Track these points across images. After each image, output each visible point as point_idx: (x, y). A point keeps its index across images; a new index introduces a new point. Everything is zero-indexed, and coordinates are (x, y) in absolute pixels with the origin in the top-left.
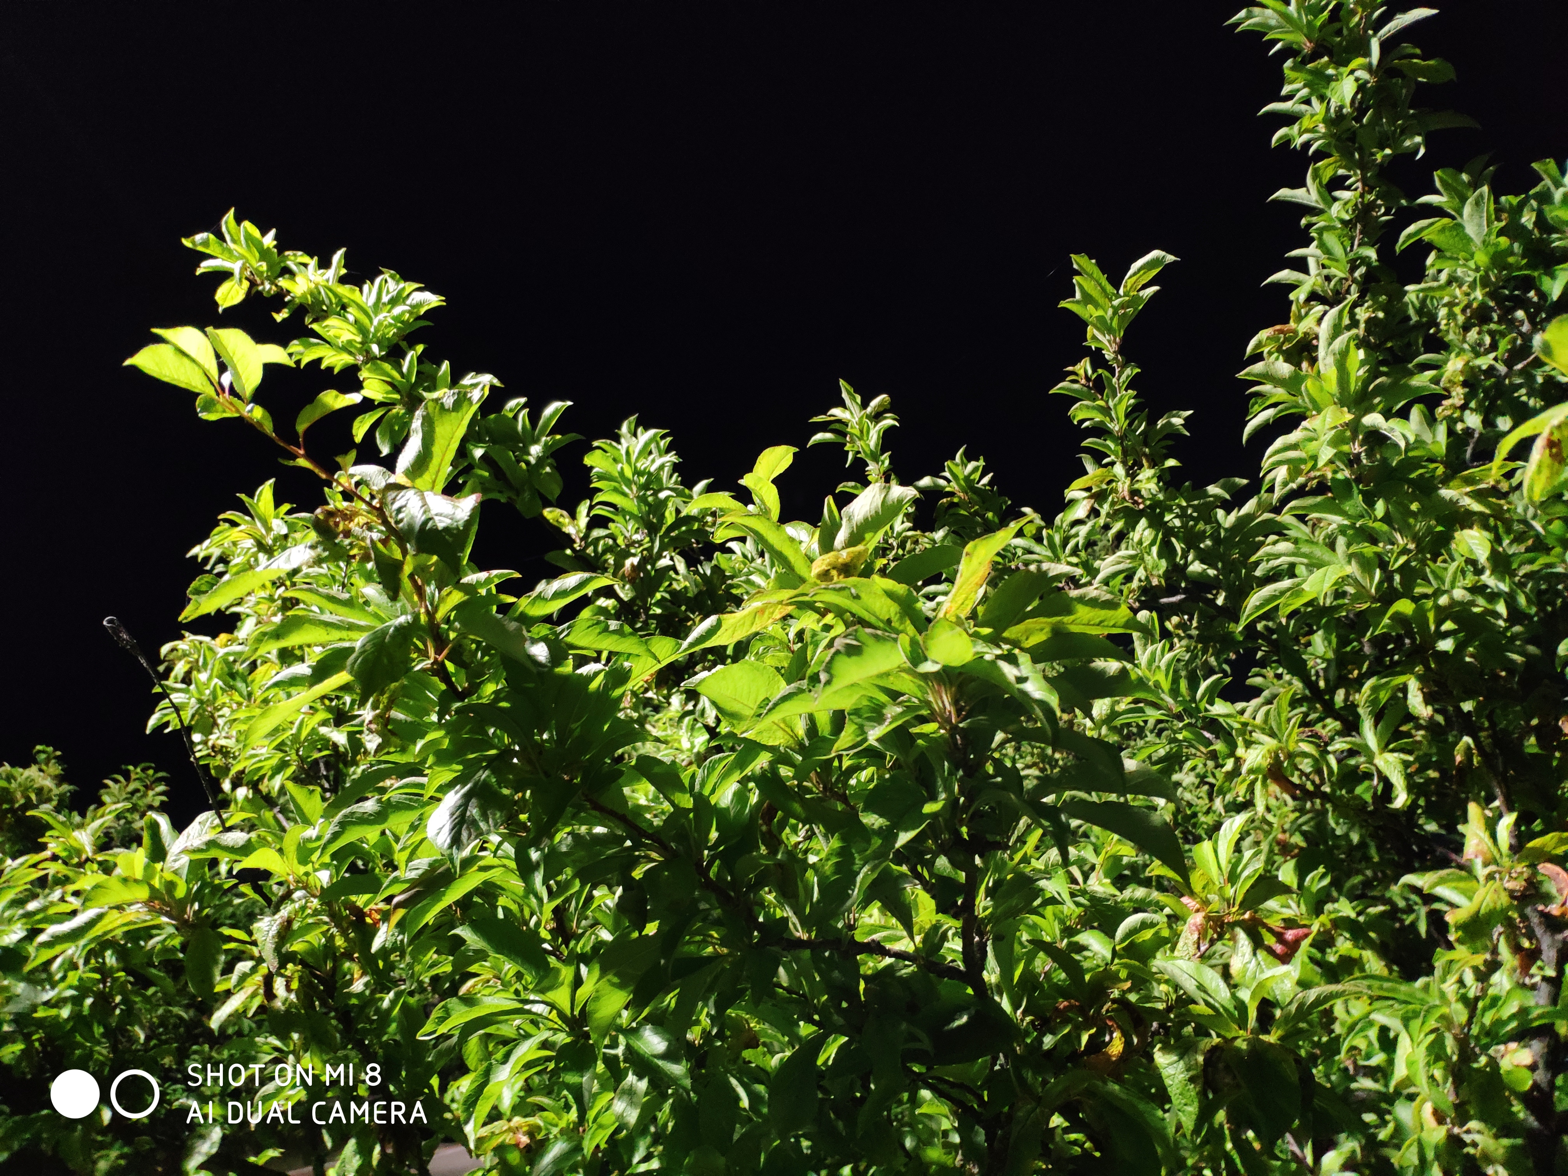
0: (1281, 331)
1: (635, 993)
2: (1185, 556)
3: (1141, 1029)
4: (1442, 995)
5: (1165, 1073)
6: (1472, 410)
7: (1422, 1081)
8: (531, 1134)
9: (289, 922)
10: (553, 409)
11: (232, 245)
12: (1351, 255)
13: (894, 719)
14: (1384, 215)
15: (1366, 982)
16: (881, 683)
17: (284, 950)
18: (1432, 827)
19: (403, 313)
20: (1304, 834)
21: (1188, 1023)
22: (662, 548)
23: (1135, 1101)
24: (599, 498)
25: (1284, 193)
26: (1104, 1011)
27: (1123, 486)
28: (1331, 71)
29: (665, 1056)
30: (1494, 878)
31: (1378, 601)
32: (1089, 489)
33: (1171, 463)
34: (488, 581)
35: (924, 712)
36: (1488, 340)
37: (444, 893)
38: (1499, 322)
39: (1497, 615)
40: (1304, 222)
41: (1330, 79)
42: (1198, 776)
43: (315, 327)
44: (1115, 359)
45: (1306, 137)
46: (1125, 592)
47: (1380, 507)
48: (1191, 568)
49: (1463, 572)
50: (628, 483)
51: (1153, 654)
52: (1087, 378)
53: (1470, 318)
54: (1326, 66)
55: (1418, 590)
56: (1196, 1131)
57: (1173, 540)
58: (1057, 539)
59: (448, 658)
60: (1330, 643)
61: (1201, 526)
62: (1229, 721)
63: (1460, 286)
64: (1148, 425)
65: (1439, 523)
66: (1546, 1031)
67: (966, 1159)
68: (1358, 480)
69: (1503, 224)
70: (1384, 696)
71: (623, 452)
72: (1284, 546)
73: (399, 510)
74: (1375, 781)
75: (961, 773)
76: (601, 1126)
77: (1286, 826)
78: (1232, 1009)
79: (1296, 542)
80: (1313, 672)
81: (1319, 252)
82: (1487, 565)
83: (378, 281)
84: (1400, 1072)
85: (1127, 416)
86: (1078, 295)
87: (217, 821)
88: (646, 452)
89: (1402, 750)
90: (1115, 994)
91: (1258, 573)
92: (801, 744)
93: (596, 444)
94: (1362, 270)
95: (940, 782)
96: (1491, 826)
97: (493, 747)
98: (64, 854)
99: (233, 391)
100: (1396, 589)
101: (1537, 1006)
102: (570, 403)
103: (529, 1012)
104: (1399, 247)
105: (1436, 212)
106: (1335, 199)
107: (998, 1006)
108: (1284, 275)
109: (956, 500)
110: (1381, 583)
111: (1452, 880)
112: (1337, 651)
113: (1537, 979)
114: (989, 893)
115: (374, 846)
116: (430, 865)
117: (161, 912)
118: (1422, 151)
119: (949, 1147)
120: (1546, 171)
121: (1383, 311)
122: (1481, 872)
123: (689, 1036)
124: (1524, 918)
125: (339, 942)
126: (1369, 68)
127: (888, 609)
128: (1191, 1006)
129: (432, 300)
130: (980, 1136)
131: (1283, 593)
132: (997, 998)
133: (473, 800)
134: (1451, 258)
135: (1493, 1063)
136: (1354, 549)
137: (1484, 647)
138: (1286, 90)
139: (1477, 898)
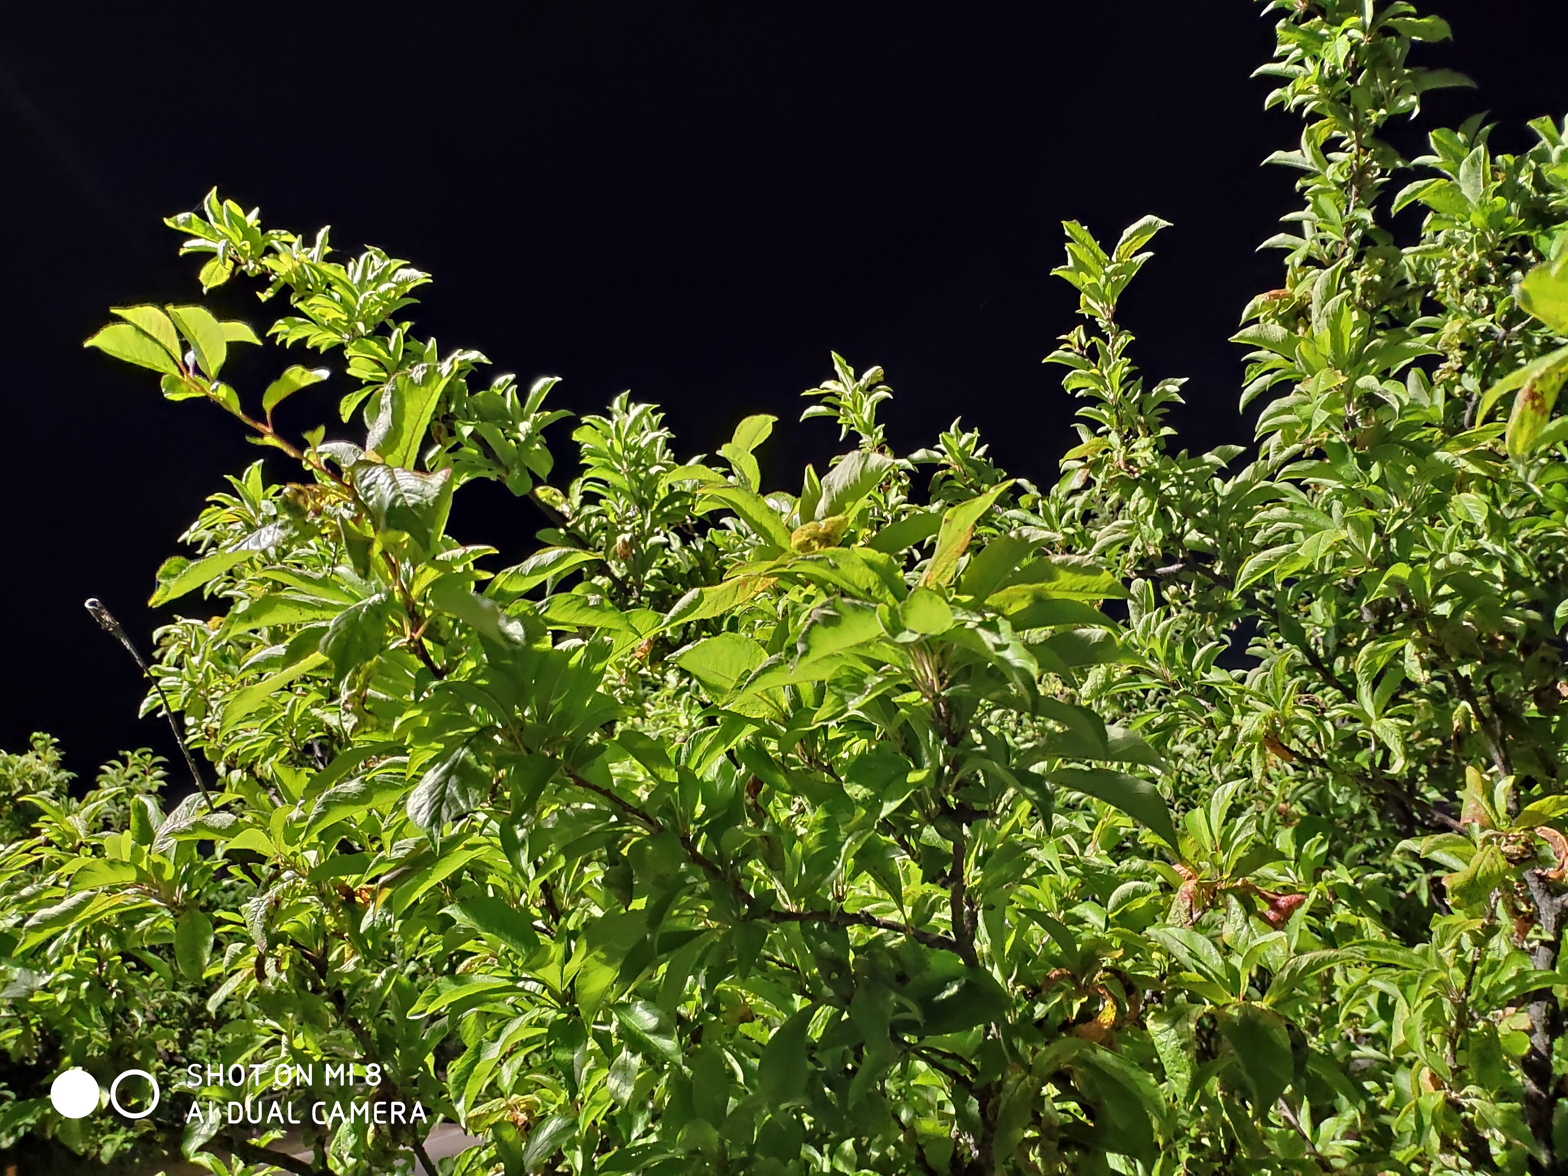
0: (1276, 296)
1: (622, 969)
2: (1181, 524)
3: (1133, 997)
4: (1440, 959)
5: (1156, 1041)
6: (1470, 373)
7: (1419, 1044)
8: (529, 1112)
9: (278, 902)
10: (542, 385)
11: (215, 225)
12: (1347, 218)
13: (874, 689)
14: (1380, 176)
15: (1363, 949)
16: (861, 653)
17: (273, 931)
18: (1433, 795)
19: (389, 290)
20: (1305, 803)
21: (1182, 991)
22: (653, 525)
23: (1127, 1069)
24: (589, 474)
25: (1278, 156)
26: (1096, 978)
27: (1119, 455)
28: (1324, 31)
29: (658, 1031)
30: (1491, 843)
31: (1375, 565)
32: (1084, 459)
33: (1167, 431)
34: (464, 557)
35: (906, 681)
36: (1485, 301)
37: (430, 873)
38: (1497, 284)
39: (1495, 580)
40: (1298, 185)
41: (1322, 39)
42: (1199, 747)
43: (300, 305)
44: (1109, 326)
45: (1300, 98)
46: (1122, 562)
47: (1375, 471)
48: (1188, 537)
49: (1461, 536)
50: (619, 459)
51: (1148, 622)
52: (1081, 347)
53: (1468, 279)
54: (1320, 26)
55: (1414, 555)
56: (1189, 1099)
57: (1169, 508)
58: (1053, 509)
59: (426, 635)
60: (1329, 611)
61: (1197, 495)
62: (1224, 688)
63: (1457, 249)
64: (1142, 393)
65: (1436, 486)
66: (1544, 995)
67: (962, 1130)
68: (1353, 444)
69: (1500, 183)
70: (1381, 661)
71: (613, 427)
72: (1278, 511)
73: (368, 488)
74: (1373, 748)
75: (945, 742)
76: (596, 1103)
77: (1287, 797)
78: (1224, 976)
79: (1291, 507)
80: (1313, 640)
81: (1314, 215)
82: (1483, 528)
83: (362, 258)
84: (1398, 1038)
85: (1121, 384)
86: (1071, 263)
87: (205, 803)
88: (636, 427)
89: (1401, 716)
90: (1108, 962)
91: (1256, 541)
92: (786, 717)
93: (585, 420)
94: (1359, 232)
95: (924, 752)
96: (1489, 791)
97: (474, 724)
98: (57, 839)
99: (197, 370)
100: (1392, 553)
101: (1536, 970)
102: (558, 379)
103: (522, 989)
104: (1394, 210)
105: (1433, 173)
106: (1330, 162)
107: (990, 975)
108: (1279, 240)
109: (951, 472)
110: (1377, 547)
111: (1449, 845)
112: (1336, 619)
113: (1536, 943)
114: (980, 862)
115: (361, 826)
116: (416, 844)
117: (149, 894)
118: (1417, 110)
119: (944, 1117)
120: (1542, 129)
121: (1380, 274)
122: (1479, 836)
123: (682, 1010)
124: (1522, 882)
125: (329, 921)
126: (1363, 28)
127: (866, 579)
128: (1183, 974)
129: (419, 277)
130: (974, 1106)
131: (1277, 559)
132: (988, 968)
133: (453, 777)
134: (1447, 219)
135: (1491, 1028)
136: (1349, 513)
137: (1482, 609)
138: (1279, 51)
139: (1474, 863)
